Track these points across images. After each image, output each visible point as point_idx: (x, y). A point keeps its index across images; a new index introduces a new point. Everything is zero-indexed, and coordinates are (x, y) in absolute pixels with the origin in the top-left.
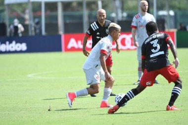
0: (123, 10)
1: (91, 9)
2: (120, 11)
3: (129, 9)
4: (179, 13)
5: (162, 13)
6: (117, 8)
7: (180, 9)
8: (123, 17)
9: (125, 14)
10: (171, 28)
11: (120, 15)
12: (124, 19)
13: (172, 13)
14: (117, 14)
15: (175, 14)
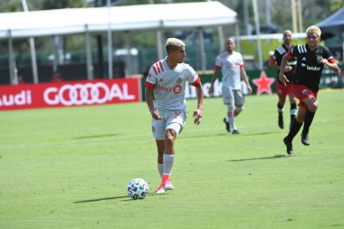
0: (65, 50)
1: (21, 51)
2: (61, 52)
3: (74, 48)
4: (145, 52)
5: (120, 52)
6: (56, 47)
7: (145, 46)
8: (65, 60)
9: (68, 56)
10: (134, 73)
11: (61, 57)
12: (67, 63)
13: (134, 52)
14: (57, 56)
15: (140, 53)
